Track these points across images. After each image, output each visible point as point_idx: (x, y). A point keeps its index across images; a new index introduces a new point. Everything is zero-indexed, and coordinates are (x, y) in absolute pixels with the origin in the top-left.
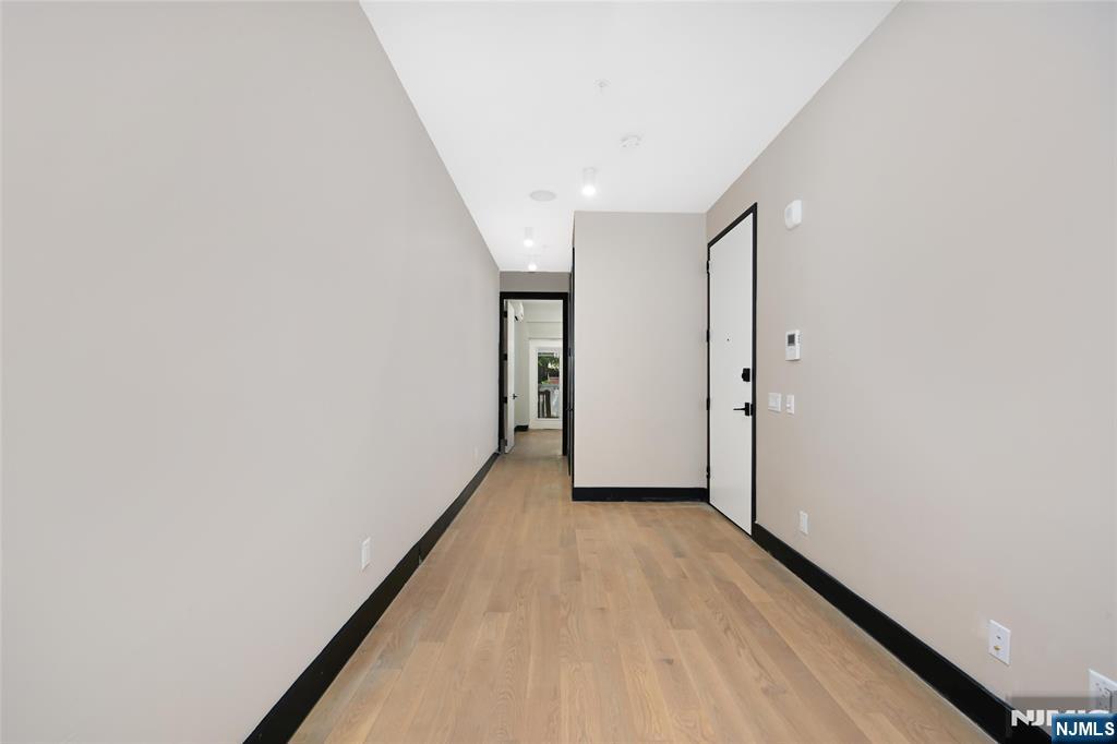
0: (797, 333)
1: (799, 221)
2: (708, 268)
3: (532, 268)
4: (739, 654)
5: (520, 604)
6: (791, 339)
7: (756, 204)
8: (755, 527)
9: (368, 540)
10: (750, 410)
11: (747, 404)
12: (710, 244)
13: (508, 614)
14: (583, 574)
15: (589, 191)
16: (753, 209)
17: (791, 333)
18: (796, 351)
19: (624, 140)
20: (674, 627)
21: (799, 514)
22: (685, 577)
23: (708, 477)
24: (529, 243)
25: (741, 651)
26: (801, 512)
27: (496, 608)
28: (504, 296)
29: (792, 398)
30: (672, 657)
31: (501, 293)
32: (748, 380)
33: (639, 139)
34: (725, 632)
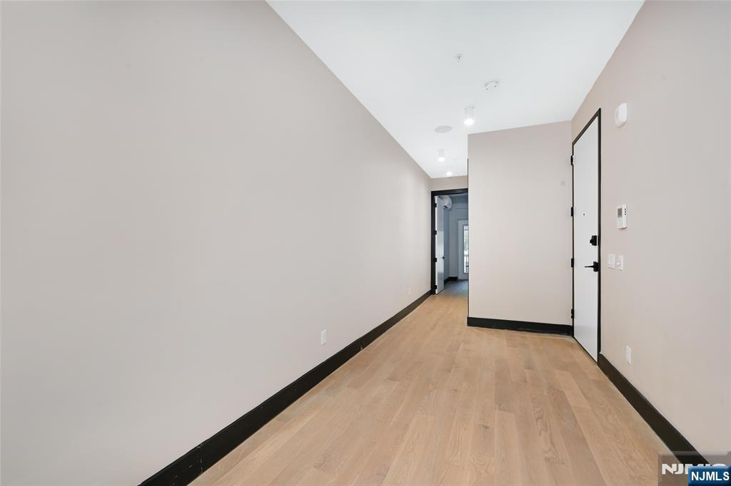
0: (624, 207)
1: (625, 120)
2: (572, 161)
3: (449, 174)
4: (540, 434)
5: (407, 379)
6: (620, 211)
7: (600, 109)
8: (600, 356)
9: (325, 331)
10: (597, 267)
11: (595, 263)
12: (574, 143)
13: (398, 383)
14: (453, 370)
15: (469, 122)
16: (599, 113)
17: (620, 207)
18: (623, 222)
19: (486, 85)
20: (500, 409)
21: (625, 348)
22: (525, 381)
23: (573, 317)
24: (441, 159)
25: (543, 432)
26: (627, 347)
27: (393, 378)
28: (434, 194)
29: (621, 258)
30: (488, 425)
31: (432, 192)
32: (596, 245)
33: (497, 83)
34: (537, 420)
